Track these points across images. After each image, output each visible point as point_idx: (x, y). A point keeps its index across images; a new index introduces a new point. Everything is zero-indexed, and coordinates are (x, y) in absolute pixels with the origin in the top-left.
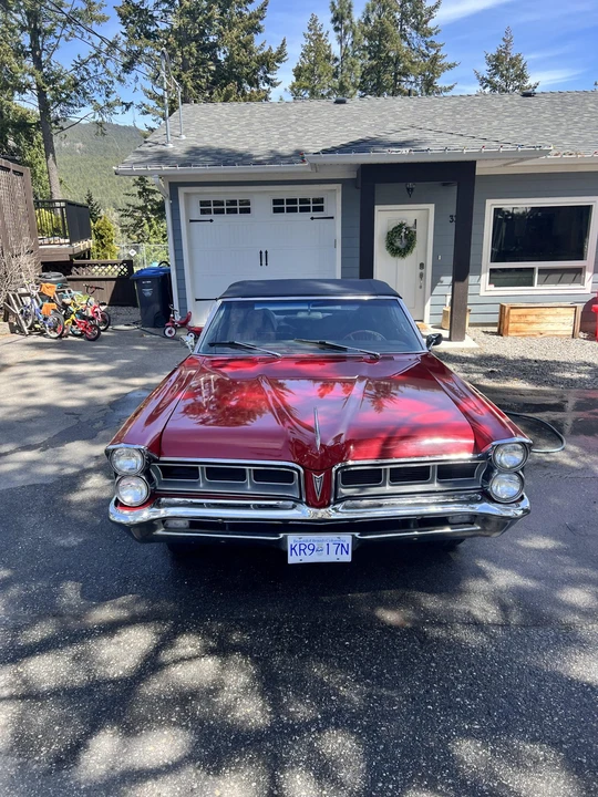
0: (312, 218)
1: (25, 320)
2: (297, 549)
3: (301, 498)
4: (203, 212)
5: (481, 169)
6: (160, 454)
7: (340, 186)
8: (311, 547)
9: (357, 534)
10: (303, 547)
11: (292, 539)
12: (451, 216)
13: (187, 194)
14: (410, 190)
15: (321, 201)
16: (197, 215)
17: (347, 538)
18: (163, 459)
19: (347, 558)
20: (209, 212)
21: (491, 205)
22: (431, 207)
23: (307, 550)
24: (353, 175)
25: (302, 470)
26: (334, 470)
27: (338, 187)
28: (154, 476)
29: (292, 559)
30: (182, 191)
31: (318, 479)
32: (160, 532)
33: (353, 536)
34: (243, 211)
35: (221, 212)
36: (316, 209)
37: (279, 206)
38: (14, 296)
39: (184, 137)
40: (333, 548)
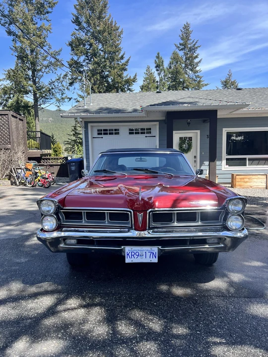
0: (146, 137)
1: (18, 179)
2: (130, 254)
3: (132, 227)
4: (99, 134)
5: (220, 115)
6: (64, 205)
7: (158, 123)
8: (137, 254)
9: (160, 247)
10: (133, 254)
11: (128, 249)
12: (208, 135)
13: (92, 126)
14: (189, 124)
15: (150, 129)
16: (96, 135)
17: (155, 249)
18: (64, 208)
19: (155, 260)
20: (101, 134)
21: (225, 131)
22: (199, 132)
23: (135, 256)
24: (164, 118)
25: (132, 211)
26: (148, 212)
27: (157, 123)
28: (61, 217)
29: (128, 260)
30: (90, 125)
31: (140, 216)
32: (62, 245)
33: (158, 248)
34: (116, 134)
35: (107, 134)
36: (147, 133)
37: (131, 132)
38: (14, 169)
39: (92, 104)
40: (148, 254)
